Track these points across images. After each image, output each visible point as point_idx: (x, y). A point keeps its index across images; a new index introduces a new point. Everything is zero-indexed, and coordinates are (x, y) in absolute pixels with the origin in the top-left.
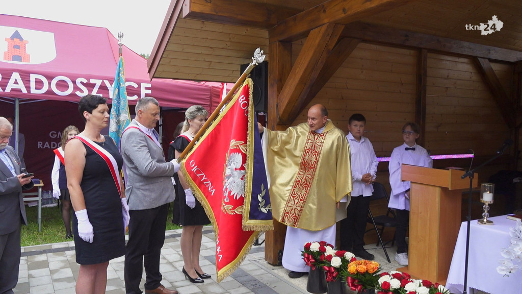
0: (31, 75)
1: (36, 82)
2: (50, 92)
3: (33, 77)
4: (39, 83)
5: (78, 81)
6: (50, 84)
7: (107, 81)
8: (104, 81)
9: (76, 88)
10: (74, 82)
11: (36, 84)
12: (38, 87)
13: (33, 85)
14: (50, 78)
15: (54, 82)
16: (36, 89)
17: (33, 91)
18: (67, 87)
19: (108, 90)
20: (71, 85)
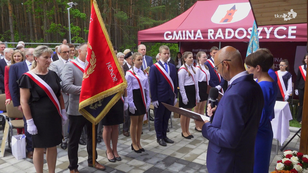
0: (226, 29)
1: (228, 32)
2: (234, 37)
3: (227, 30)
4: (230, 33)
5: (249, 30)
6: (235, 33)
7: (266, 28)
8: (264, 28)
9: (248, 34)
10: (247, 31)
11: (228, 34)
12: (229, 35)
13: (227, 34)
14: (235, 30)
15: (237, 32)
16: (228, 36)
17: (227, 38)
18: (243, 34)
19: (266, 33)
20: (245, 32)
